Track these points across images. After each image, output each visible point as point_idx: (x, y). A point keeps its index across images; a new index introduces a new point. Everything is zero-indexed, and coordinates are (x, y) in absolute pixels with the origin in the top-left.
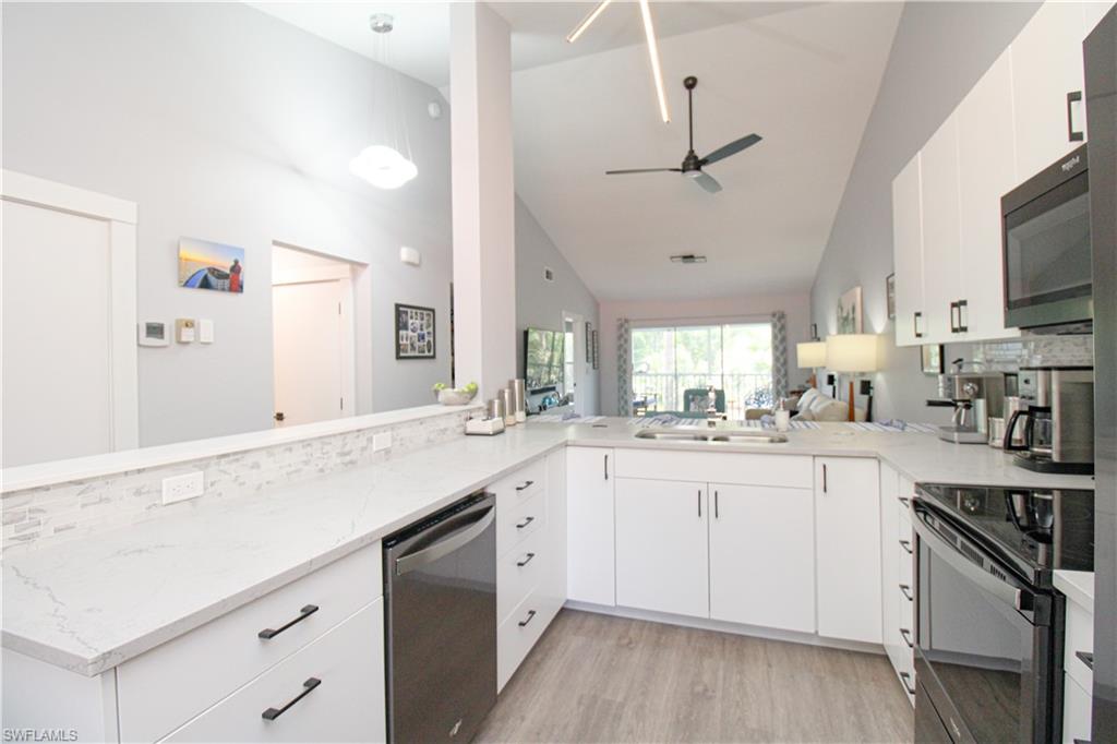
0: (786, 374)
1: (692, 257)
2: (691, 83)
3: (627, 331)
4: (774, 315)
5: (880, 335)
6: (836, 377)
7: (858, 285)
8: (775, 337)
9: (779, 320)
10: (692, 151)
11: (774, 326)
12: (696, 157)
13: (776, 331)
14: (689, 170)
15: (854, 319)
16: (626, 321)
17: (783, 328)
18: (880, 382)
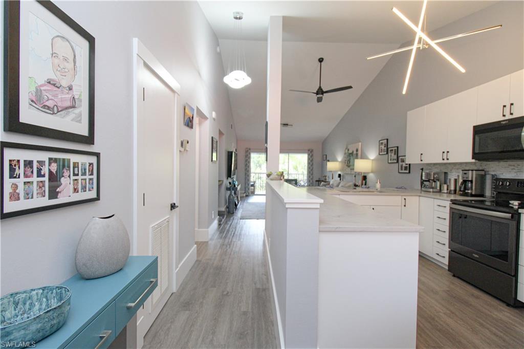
0: (312, 174)
1: (287, 125)
2: (321, 60)
3: (250, 154)
4: (309, 150)
5: (372, 160)
6: (341, 175)
7: (360, 142)
8: (309, 159)
9: (311, 152)
10: (320, 87)
11: (309, 155)
12: (322, 89)
13: (310, 157)
14: (319, 94)
15: (357, 154)
16: (250, 149)
17: (312, 156)
18: (371, 177)
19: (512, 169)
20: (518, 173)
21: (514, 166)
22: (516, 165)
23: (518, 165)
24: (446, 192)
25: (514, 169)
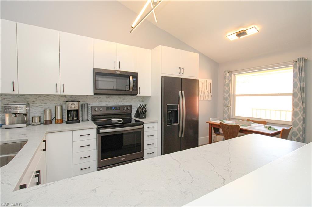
19: (96, 100)
20: (101, 102)
21: (97, 98)
22: (99, 98)
23: (100, 98)
24: (39, 123)
25: (98, 100)
